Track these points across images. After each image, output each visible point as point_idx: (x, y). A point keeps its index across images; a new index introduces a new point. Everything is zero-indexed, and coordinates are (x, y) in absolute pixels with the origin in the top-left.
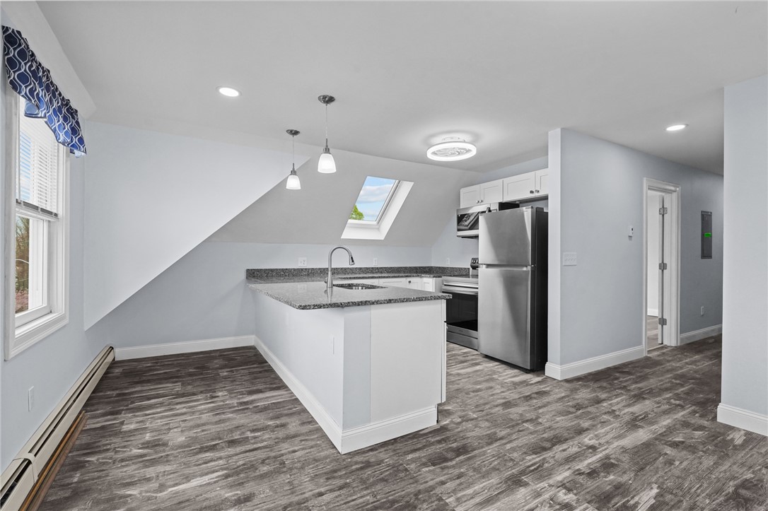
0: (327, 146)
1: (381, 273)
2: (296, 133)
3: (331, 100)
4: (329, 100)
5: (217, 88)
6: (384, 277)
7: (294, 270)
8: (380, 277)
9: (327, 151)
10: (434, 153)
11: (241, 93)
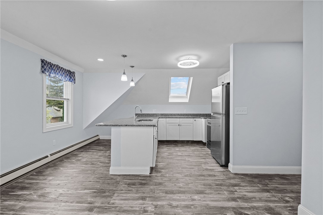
0: (124, 72)
1: (188, 116)
2: (133, 67)
3: (126, 56)
4: (125, 56)
5: (97, 59)
6: (182, 118)
7: (151, 114)
8: (180, 118)
9: (124, 73)
10: (181, 64)
11: (104, 60)
